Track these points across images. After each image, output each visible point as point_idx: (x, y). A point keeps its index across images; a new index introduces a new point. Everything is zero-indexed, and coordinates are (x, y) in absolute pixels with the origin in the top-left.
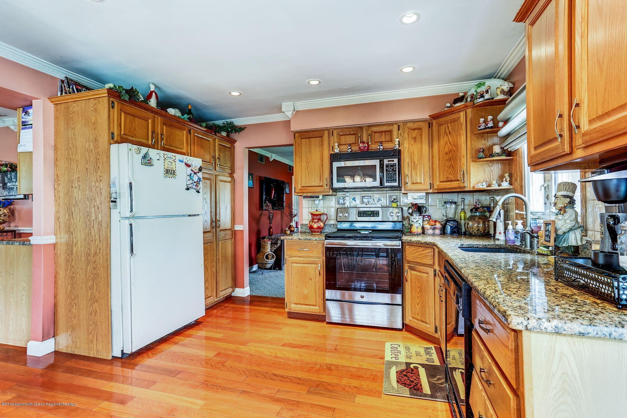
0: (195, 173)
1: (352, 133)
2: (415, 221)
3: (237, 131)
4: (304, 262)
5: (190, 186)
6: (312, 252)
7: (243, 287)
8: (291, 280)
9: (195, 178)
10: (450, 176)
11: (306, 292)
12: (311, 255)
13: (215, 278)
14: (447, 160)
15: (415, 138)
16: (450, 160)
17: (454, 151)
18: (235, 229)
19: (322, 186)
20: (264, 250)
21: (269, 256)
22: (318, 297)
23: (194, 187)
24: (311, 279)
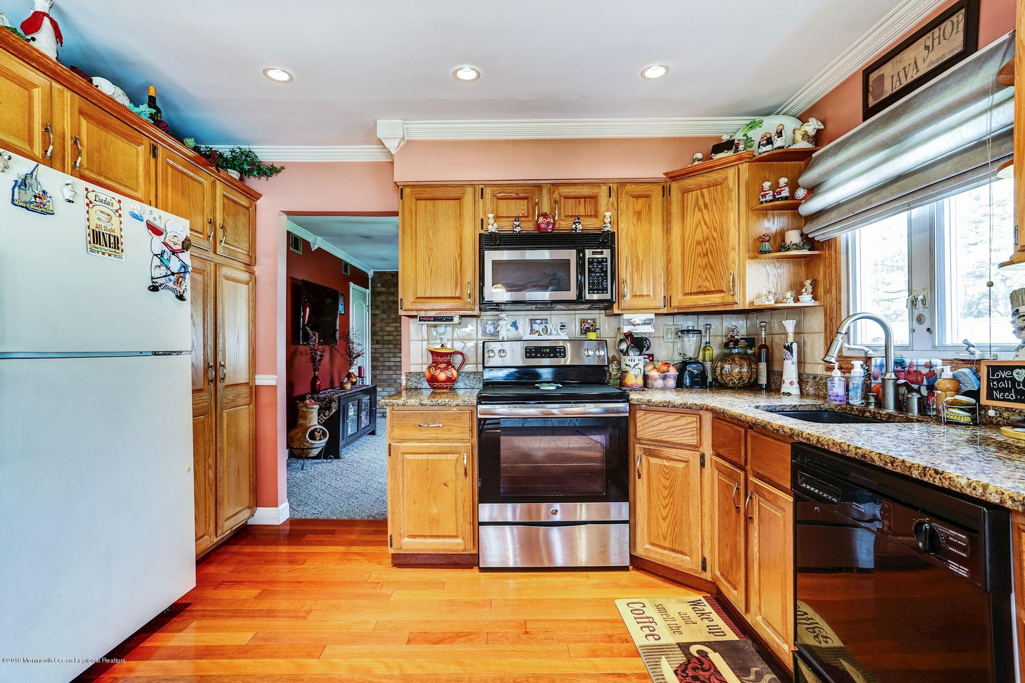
0: (174, 252)
1: (521, 195)
2: (632, 364)
3: (265, 174)
4: (432, 450)
5: (160, 281)
6: (449, 430)
7: (275, 504)
8: (401, 487)
9: (175, 265)
10: (706, 284)
11: (435, 511)
12: (446, 436)
13: (213, 492)
14: (699, 255)
15: (638, 214)
16: (706, 255)
17: (714, 239)
18: (257, 384)
19: (459, 298)
20: (304, 422)
21: (316, 433)
22: (461, 520)
23: (171, 285)
24: (446, 485)
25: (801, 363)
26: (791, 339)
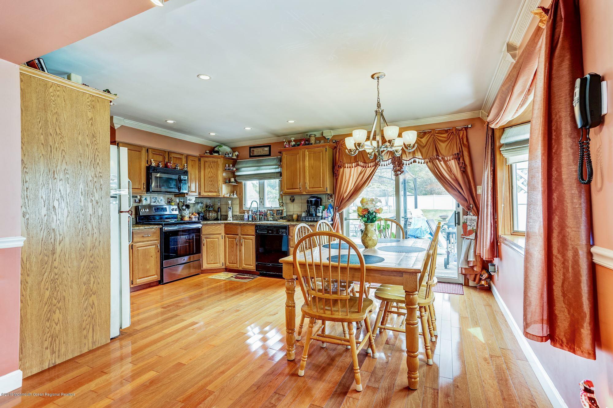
1: (160, 154)
2: (187, 213)
4: (147, 245)
11: (148, 267)
14: (210, 181)
15: (192, 165)
16: (212, 181)
17: (214, 177)
19: (140, 189)
22: (157, 268)
24: (152, 257)
25: (232, 212)
26: (230, 206)
